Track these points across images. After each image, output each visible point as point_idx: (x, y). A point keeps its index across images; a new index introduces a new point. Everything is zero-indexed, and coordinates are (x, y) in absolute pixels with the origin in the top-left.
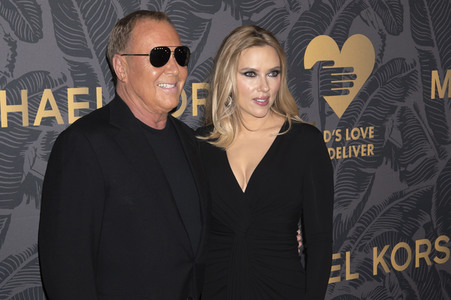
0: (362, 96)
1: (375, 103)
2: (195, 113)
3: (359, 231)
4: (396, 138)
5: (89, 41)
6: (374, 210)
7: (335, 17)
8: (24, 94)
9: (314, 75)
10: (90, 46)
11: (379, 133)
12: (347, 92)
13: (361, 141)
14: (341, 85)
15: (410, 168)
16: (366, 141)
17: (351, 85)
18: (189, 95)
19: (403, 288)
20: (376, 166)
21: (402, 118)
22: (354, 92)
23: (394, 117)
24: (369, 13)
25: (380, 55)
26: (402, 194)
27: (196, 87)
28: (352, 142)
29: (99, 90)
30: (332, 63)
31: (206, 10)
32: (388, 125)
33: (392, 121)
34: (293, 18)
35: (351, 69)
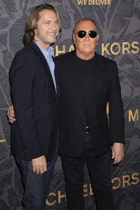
2: (123, 53)
8: (64, 47)
18: (121, 46)
27: (124, 44)
31: (128, 17)
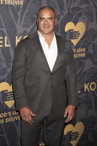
0: (82, 39)
1: (85, 41)
3: (81, 79)
4: (91, 52)
5: (3, 23)
6: (85, 73)
7: (74, 17)
9: (68, 33)
10: (4, 25)
11: (87, 50)
12: (77, 38)
13: (81, 52)
14: (75, 36)
15: (96, 60)
16: (83, 52)
17: (79, 36)
19: (93, 95)
20: (86, 60)
21: (93, 46)
22: (79, 38)
23: (91, 45)
24: (84, 16)
25: (87, 28)
26: (93, 68)
28: (79, 53)
29: (6, 38)
30: (73, 30)
32: (89, 48)
33: (90, 47)
34: (62, 17)
35: (79, 32)
